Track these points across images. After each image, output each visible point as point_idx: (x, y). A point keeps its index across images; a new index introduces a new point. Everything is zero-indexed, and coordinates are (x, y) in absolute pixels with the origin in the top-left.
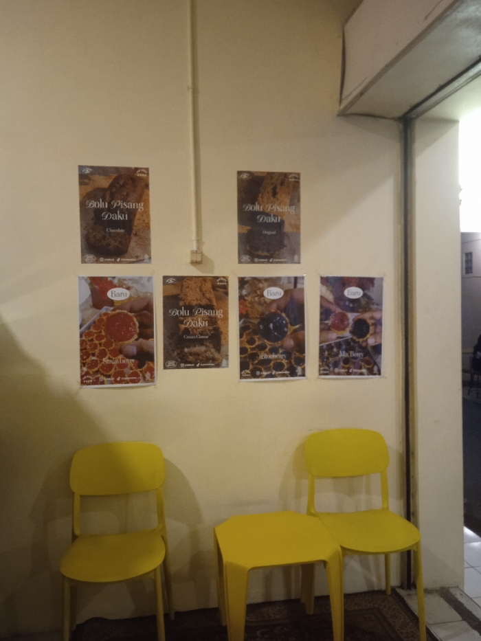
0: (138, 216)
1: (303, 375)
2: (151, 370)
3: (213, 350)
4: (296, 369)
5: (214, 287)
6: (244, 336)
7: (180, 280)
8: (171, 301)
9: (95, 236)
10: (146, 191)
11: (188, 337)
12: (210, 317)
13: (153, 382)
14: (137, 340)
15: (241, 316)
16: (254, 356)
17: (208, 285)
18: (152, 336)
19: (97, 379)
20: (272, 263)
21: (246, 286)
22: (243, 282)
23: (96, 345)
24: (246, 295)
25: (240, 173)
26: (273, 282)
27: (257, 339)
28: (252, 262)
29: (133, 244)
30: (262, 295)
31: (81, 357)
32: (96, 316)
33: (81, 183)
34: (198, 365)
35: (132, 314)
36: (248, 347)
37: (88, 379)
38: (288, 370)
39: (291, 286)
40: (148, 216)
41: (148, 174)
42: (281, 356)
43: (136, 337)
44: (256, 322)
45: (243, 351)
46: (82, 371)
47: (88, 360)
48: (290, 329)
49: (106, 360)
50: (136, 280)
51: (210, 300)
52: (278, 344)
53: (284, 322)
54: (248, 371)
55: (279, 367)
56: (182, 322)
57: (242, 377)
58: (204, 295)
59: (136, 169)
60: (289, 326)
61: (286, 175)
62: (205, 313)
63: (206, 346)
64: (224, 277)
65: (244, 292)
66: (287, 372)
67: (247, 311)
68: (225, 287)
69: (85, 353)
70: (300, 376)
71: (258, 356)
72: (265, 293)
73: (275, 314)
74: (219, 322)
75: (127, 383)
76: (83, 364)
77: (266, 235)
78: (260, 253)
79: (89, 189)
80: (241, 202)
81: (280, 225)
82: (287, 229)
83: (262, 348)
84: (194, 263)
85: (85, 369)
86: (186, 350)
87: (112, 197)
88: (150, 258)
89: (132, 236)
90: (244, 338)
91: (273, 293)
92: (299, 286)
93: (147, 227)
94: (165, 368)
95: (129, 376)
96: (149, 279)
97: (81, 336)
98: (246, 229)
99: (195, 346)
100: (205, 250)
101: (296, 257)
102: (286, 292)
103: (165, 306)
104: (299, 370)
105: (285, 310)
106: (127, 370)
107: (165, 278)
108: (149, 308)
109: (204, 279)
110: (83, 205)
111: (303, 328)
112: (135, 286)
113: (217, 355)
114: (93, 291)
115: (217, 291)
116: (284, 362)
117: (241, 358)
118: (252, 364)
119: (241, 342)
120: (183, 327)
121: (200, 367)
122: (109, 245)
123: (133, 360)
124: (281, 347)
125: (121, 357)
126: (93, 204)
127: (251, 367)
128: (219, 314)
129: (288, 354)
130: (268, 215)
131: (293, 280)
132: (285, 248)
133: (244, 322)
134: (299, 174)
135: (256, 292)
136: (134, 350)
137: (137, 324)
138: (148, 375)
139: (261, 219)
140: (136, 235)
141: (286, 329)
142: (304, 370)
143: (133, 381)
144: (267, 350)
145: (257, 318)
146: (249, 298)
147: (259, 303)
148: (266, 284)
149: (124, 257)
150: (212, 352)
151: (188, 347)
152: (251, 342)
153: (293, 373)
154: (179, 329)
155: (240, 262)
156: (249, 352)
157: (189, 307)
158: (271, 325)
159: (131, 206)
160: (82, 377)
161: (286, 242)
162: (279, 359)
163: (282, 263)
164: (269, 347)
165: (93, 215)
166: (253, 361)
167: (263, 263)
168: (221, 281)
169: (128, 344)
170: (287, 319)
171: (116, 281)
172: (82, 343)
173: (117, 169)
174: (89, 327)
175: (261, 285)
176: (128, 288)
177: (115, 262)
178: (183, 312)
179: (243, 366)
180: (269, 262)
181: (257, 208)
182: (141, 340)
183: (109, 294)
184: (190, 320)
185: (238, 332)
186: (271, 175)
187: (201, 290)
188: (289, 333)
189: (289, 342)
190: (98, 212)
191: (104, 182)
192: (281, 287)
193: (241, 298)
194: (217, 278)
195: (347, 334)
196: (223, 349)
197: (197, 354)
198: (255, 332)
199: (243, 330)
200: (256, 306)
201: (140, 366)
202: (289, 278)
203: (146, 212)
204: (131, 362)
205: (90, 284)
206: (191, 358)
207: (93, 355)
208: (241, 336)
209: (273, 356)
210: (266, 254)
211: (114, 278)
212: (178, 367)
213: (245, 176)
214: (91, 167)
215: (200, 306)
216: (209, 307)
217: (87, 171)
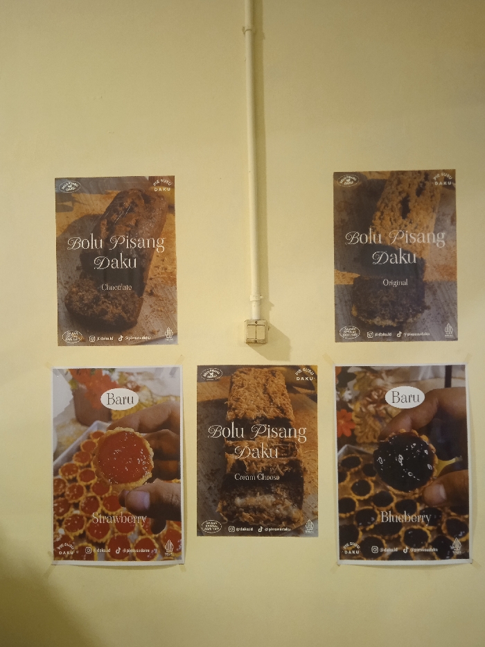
0: (155, 261)
1: (465, 555)
2: (176, 538)
3: (288, 503)
4: (451, 543)
5: (291, 386)
6: (348, 478)
7: (228, 372)
8: (211, 411)
9: (82, 299)
10: (169, 216)
11: (243, 478)
12: (282, 441)
13: (179, 558)
14: (150, 481)
15: (341, 441)
16: (366, 516)
17: (280, 381)
18: (176, 475)
19: (82, 549)
20: (400, 339)
21: (351, 384)
22: (344, 376)
23: (80, 489)
24: (350, 401)
25: (338, 176)
26: (405, 376)
27: (372, 484)
28: (363, 338)
29: (145, 310)
30: (384, 402)
31: (56, 509)
32: (81, 438)
33: (60, 208)
34: (260, 530)
35: (142, 435)
36: (355, 498)
37: (67, 549)
38: (433, 545)
39: (441, 384)
40: (173, 261)
41: (173, 187)
42: (420, 518)
43: (149, 475)
44: (371, 451)
45: (345, 505)
46: (56, 534)
47: (67, 516)
48: (439, 465)
49: (97, 516)
50: (150, 375)
51: (282, 410)
52: (414, 494)
53: (426, 452)
54: (356, 545)
55: (416, 538)
56: (231, 450)
57: (343, 555)
58: (271, 401)
59: (152, 179)
60: (436, 460)
61: (427, 175)
62: (273, 434)
63: (276, 495)
64: (308, 367)
65: (347, 395)
66: (431, 550)
67: (352, 430)
68: (312, 386)
69: (62, 502)
70: (459, 557)
71: (376, 516)
72: (388, 398)
73: (409, 438)
74: (300, 451)
75: (133, 559)
76: (58, 523)
77: (389, 287)
78: (377, 321)
79: (72, 217)
80: (341, 229)
81: (417, 269)
82: (430, 275)
83: (383, 500)
84: (253, 343)
85: (61, 531)
86: (238, 501)
87: (111, 229)
88: (175, 335)
89: (145, 296)
90: (348, 482)
91: (404, 398)
92: (455, 383)
93: (172, 279)
94: (200, 533)
95: (136, 548)
96: (173, 372)
97: (56, 473)
98: (349, 278)
99: (255, 495)
100: (274, 318)
101: (449, 328)
102: (429, 395)
103: (200, 421)
104: (457, 545)
105: (427, 430)
106: (133, 536)
107: (202, 369)
108: (172, 423)
109: (271, 371)
110: (61, 245)
111: (464, 465)
112: (149, 384)
113: (295, 512)
114: (76, 393)
115: (296, 392)
116: (427, 529)
117: (341, 519)
118: (364, 531)
119: (342, 490)
120: (232, 458)
121: (264, 534)
122: (104, 312)
123: (143, 519)
124: (421, 500)
125: (122, 510)
126: (79, 243)
127: (361, 536)
128: (299, 435)
129: (434, 513)
130: (392, 250)
131: (443, 373)
132: (426, 312)
133: (348, 452)
134: (453, 173)
135: (370, 396)
136: (144, 500)
137: (152, 453)
138: (169, 546)
139: (379, 258)
140: (151, 294)
141: (429, 466)
142: (465, 545)
143: (144, 557)
144: (393, 505)
145: (372, 443)
146: (356, 407)
147: (377, 416)
148: (391, 379)
149: (131, 334)
150: (286, 507)
151: (242, 495)
152: (361, 488)
153: (444, 552)
154: (226, 462)
155: (339, 339)
156: (358, 507)
157: (244, 423)
158: (401, 458)
159: (143, 243)
160: (56, 544)
161: (428, 300)
162: (416, 524)
163: (420, 339)
164: (396, 500)
165: (79, 263)
166: (366, 525)
167: (384, 339)
168: (303, 375)
169: (135, 489)
170: (432, 446)
171: (115, 377)
172: (57, 484)
173: (119, 180)
174: (69, 458)
175: (379, 382)
176: (136, 389)
177: (116, 343)
178: (232, 432)
179: (346, 534)
180: (395, 339)
181: (371, 238)
182: (157, 481)
183: (104, 399)
184: (246, 445)
185: (337, 470)
186: (398, 176)
187: (265, 391)
188: (435, 474)
189: (437, 492)
190: (87, 256)
191: (98, 204)
192: (419, 386)
193: (342, 406)
194: (296, 368)
196: (307, 500)
197: (258, 510)
198: (368, 470)
199: (344, 467)
200: (370, 421)
201: (156, 529)
202: (435, 369)
203: (170, 255)
204: (139, 521)
205: (72, 382)
206: (247, 516)
207: (76, 506)
208: (342, 477)
209: (405, 518)
210: (389, 323)
211: (112, 370)
212: (224, 532)
213: (348, 182)
214: (77, 180)
215: (265, 420)
216: (281, 422)
217: (71, 187)
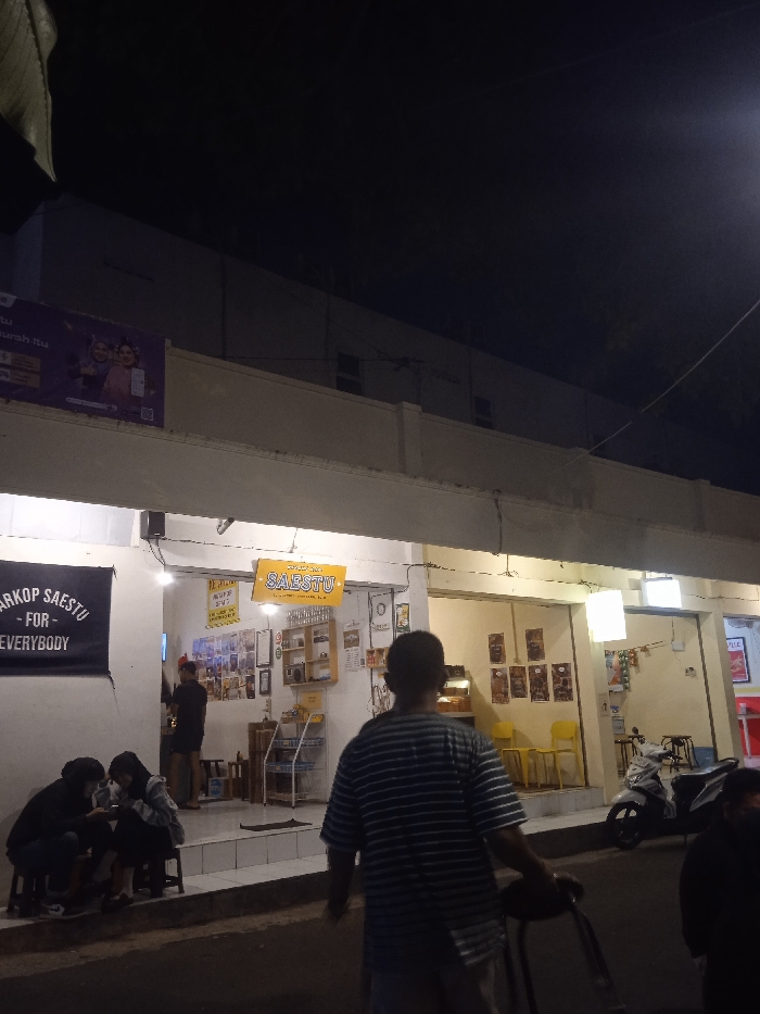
2: (508, 699)
5: (522, 670)
6: (531, 687)
7: (514, 668)
8: (512, 675)
9: (493, 656)
11: (517, 687)
13: (509, 702)
18: (508, 688)
19: (496, 701)
20: (537, 660)
21: (530, 669)
23: (495, 690)
24: (531, 672)
25: (526, 630)
27: (534, 688)
28: (531, 661)
29: (501, 657)
30: (535, 672)
32: (494, 681)
33: (489, 640)
34: (519, 697)
35: (502, 680)
37: (494, 701)
39: (544, 668)
41: (503, 635)
43: (503, 687)
46: (492, 699)
49: (498, 695)
50: (502, 669)
51: (521, 674)
52: (541, 689)
54: (533, 699)
55: (542, 697)
56: (515, 682)
57: (532, 701)
59: (501, 634)
60: (543, 682)
61: (538, 630)
62: (520, 679)
63: (522, 690)
66: (545, 699)
67: (531, 677)
68: (525, 670)
73: (539, 678)
74: (524, 682)
76: (492, 696)
77: (534, 651)
78: (533, 657)
80: (527, 640)
81: (538, 647)
82: (540, 649)
83: (536, 691)
84: (517, 662)
87: (496, 643)
88: (505, 661)
94: (511, 698)
96: (506, 668)
98: (529, 649)
99: (519, 690)
100: (519, 658)
101: (543, 658)
102: (542, 670)
103: (510, 677)
105: (542, 676)
106: (502, 699)
107: (509, 668)
108: (506, 678)
109: (519, 667)
110: (489, 646)
111: (547, 683)
113: (524, 693)
117: (531, 694)
122: (496, 658)
123: (503, 695)
126: (492, 646)
128: (524, 679)
129: (545, 693)
130: (535, 643)
133: (530, 682)
134: (542, 629)
136: (503, 692)
137: (503, 683)
139: (533, 645)
142: (549, 698)
143: (504, 702)
145: (534, 680)
149: (500, 662)
155: (528, 661)
156: (533, 692)
157: (516, 677)
158: (538, 682)
161: (540, 653)
163: (540, 660)
165: (492, 649)
166: (534, 695)
167: (534, 661)
168: (524, 668)
170: (541, 680)
172: (492, 690)
173: (497, 634)
174: (493, 685)
175: (534, 668)
176: (501, 672)
179: (532, 697)
181: (531, 641)
182: (505, 689)
183: (497, 674)
185: (529, 685)
186: (534, 630)
187: (519, 671)
188: (543, 685)
189: (544, 688)
191: (494, 639)
192: (540, 668)
194: (522, 666)
195: (561, 685)
196: (526, 691)
200: (534, 675)
201: (505, 697)
202: (543, 665)
205: (492, 671)
206: (518, 694)
207: (495, 693)
209: (540, 694)
211: (498, 668)
212: (515, 698)
214: (491, 634)
215: (519, 676)
217: (490, 636)
